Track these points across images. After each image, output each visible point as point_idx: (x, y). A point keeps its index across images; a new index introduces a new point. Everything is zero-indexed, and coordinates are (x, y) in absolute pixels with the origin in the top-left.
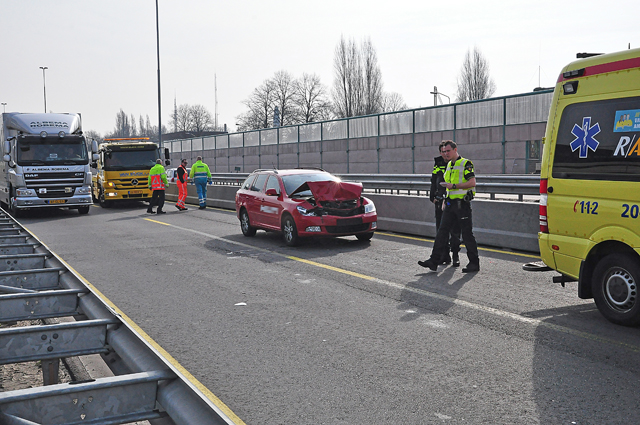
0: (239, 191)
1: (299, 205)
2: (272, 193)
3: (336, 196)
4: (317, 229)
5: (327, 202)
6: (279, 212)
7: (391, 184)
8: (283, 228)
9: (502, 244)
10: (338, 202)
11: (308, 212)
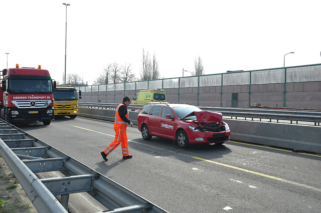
0: (139, 115)
1: (190, 125)
2: (169, 117)
3: (209, 120)
4: (201, 139)
5: (204, 123)
6: (174, 128)
7: (233, 114)
8: (177, 137)
9: (315, 151)
10: (210, 123)
11: (195, 129)
